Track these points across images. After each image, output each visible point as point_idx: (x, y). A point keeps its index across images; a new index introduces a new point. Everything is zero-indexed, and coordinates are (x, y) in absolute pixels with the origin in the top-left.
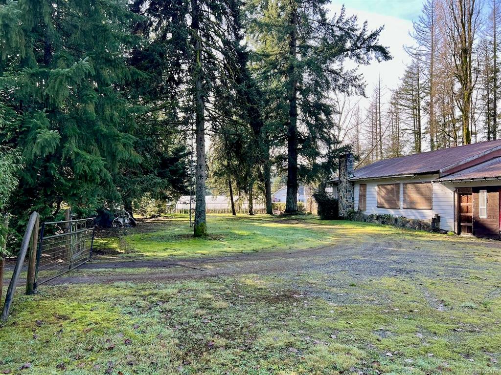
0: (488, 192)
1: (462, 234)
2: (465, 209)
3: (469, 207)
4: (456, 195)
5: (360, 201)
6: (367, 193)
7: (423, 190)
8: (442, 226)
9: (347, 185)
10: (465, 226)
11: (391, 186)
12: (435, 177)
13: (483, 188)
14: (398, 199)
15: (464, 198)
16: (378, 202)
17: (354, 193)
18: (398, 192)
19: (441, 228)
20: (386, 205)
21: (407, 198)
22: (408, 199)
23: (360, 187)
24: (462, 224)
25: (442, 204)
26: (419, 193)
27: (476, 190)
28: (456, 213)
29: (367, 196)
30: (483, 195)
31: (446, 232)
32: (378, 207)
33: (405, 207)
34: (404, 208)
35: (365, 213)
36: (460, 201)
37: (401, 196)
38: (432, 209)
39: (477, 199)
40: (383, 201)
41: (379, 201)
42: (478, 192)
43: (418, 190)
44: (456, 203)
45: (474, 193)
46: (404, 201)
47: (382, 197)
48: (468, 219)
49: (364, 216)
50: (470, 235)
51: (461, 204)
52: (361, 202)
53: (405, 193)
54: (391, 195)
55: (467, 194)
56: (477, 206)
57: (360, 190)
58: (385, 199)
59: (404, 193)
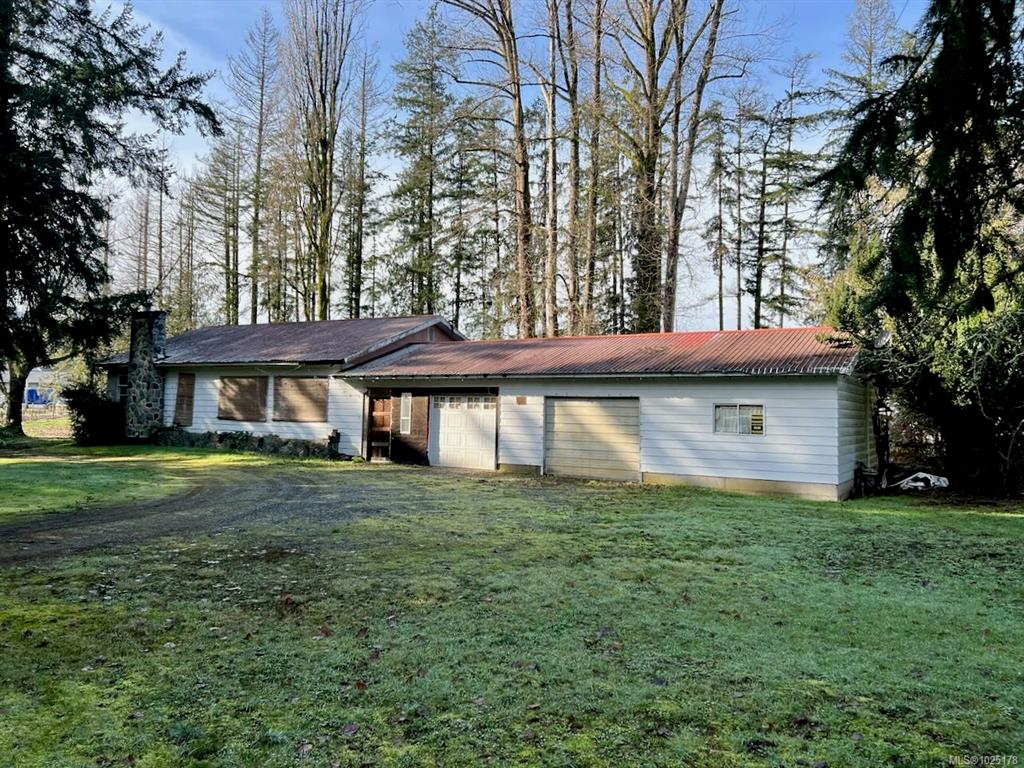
0: (413, 396)
1: (373, 460)
2: (379, 421)
3: (386, 418)
4: (367, 399)
5: (179, 406)
6: (196, 392)
7: (312, 389)
8: (342, 449)
9: (152, 373)
10: (378, 448)
11: (251, 380)
12: (335, 369)
13: (407, 390)
14: (264, 404)
15: (379, 404)
16: (220, 409)
17: (163, 390)
18: (264, 392)
19: (340, 451)
20: (238, 415)
21: (280, 402)
22: (282, 404)
23: (180, 379)
24: (373, 444)
25: (342, 412)
26: (303, 394)
27: (397, 393)
28: (366, 427)
29: (196, 398)
30: (407, 400)
31: (350, 458)
32: (219, 418)
33: (278, 418)
34: (274, 420)
35: (190, 430)
36: (372, 408)
37: (270, 399)
38: (326, 421)
39: (397, 406)
40: (231, 406)
41: (222, 407)
42: (400, 396)
43: (303, 390)
44: (367, 411)
45: (394, 396)
46: (276, 407)
47: (230, 400)
48: (384, 436)
49: (189, 436)
50: (384, 460)
51: (374, 414)
52: (182, 408)
53: (279, 394)
54: (249, 397)
55: (383, 398)
56: (397, 416)
57: (180, 385)
58: (235, 404)
59: (277, 393)
